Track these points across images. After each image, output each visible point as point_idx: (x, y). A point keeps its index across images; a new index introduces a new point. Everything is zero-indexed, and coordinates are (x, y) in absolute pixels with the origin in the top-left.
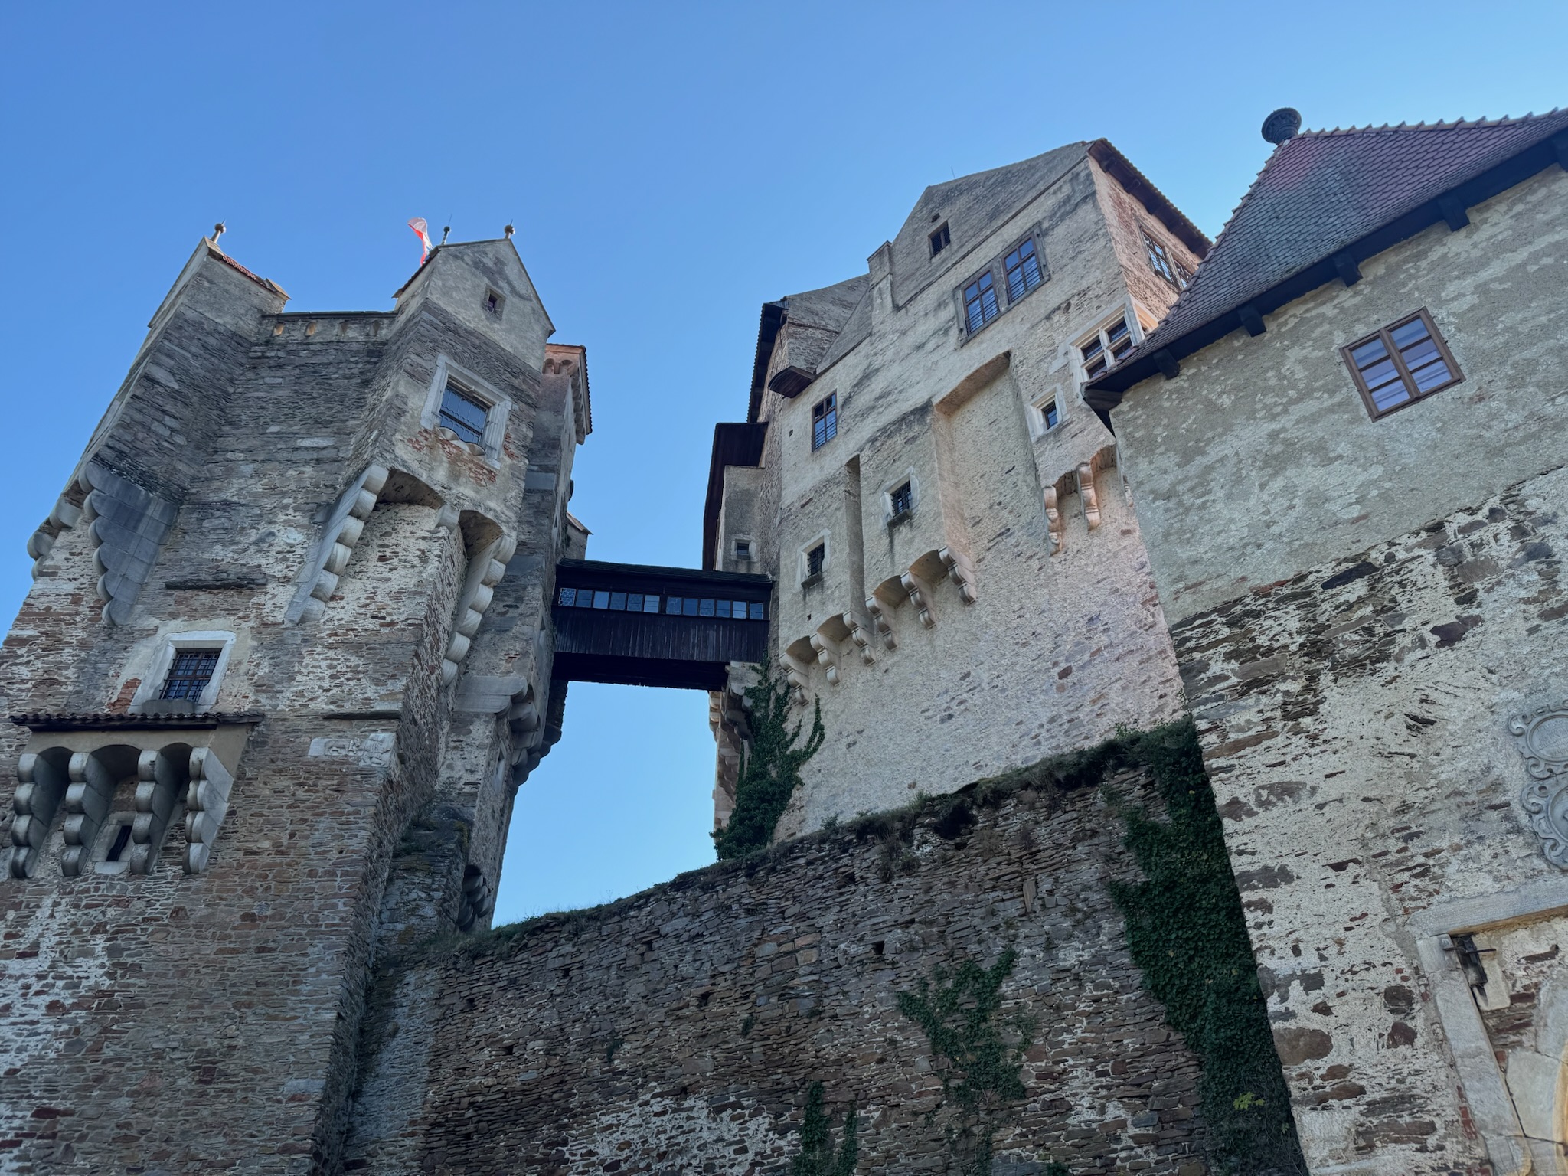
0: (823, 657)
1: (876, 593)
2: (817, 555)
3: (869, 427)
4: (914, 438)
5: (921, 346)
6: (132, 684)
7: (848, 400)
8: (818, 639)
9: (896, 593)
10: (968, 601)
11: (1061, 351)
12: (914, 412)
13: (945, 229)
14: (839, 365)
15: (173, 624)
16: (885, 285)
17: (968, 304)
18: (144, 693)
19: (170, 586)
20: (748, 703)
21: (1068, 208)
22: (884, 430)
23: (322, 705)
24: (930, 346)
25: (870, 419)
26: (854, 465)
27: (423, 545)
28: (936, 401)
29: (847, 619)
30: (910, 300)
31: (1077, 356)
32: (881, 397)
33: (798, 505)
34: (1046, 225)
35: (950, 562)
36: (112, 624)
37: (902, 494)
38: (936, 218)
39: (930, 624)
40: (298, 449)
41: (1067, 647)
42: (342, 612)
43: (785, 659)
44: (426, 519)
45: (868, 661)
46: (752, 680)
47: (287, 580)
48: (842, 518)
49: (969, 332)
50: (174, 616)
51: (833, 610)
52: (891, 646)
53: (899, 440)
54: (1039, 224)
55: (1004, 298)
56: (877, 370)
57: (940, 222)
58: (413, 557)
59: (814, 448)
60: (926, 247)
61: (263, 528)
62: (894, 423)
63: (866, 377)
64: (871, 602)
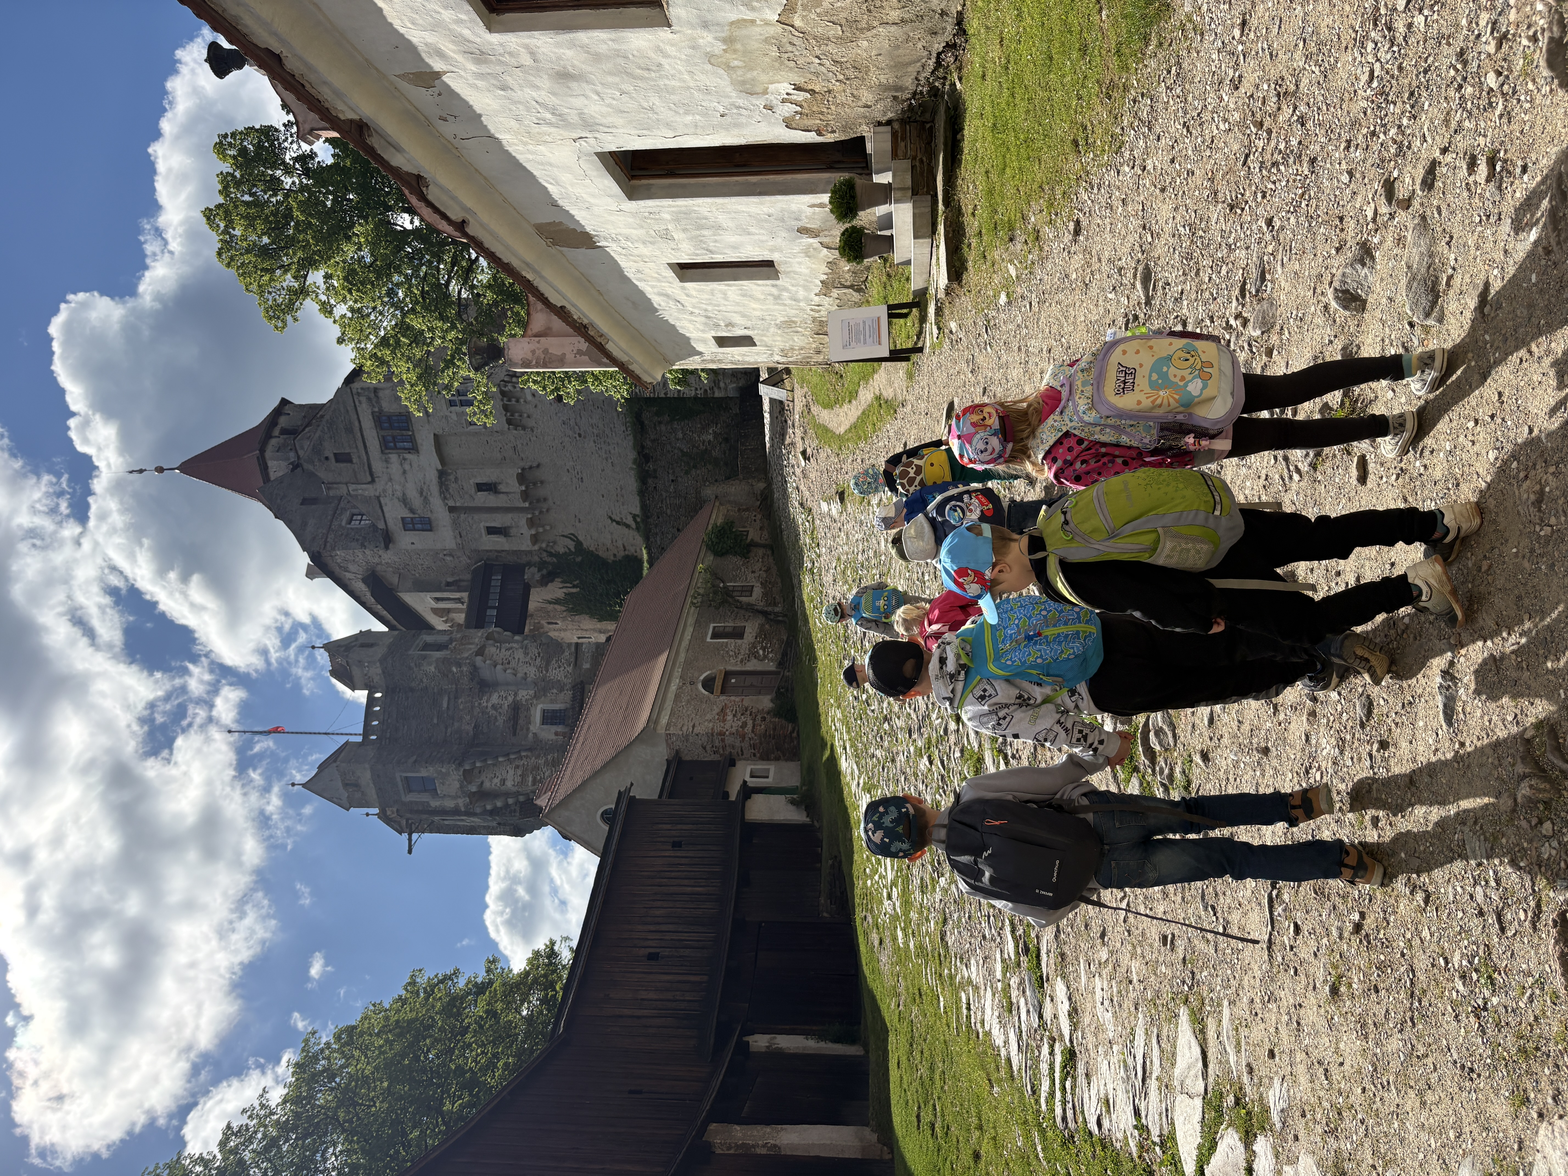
0: (541, 530)
1: (524, 501)
2: (491, 531)
3: (436, 502)
4: (456, 479)
5: (404, 472)
6: (556, 734)
7: (412, 511)
8: (533, 532)
9: (525, 495)
10: (538, 466)
11: (448, 414)
12: (440, 477)
13: (335, 454)
14: (387, 515)
15: (532, 728)
16: (352, 487)
17: (396, 448)
18: (560, 729)
19: (515, 734)
20: (545, 572)
21: (374, 400)
22: (441, 493)
23: (570, 669)
24: (407, 467)
25: (431, 499)
26: (452, 509)
27: (503, 650)
28: (440, 467)
29: (530, 516)
30: (371, 474)
31: (453, 408)
32: (421, 493)
33: (459, 540)
34: (376, 410)
35: (523, 469)
36: (530, 750)
37: (481, 487)
38: (327, 458)
39: (542, 482)
40: (448, 708)
41: (571, 433)
42: (532, 672)
43: (536, 547)
44: (491, 650)
45: (548, 511)
46: (534, 570)
47: (516, 695)
48: (476, 517)
49: (414, 449)
50: (528, 729)
51: (523, 522)
52: (545, 500)
53: (453, 486)
54: (373, 413)
55: (404, 432)
56: (404, 494)
57: (331, 456)
58: (508, 653)
59: (431, 530)
60: (342, 465)
61: (489, 709)
62: (441, 487)
63: (404, 501)
64: (527, 505)
